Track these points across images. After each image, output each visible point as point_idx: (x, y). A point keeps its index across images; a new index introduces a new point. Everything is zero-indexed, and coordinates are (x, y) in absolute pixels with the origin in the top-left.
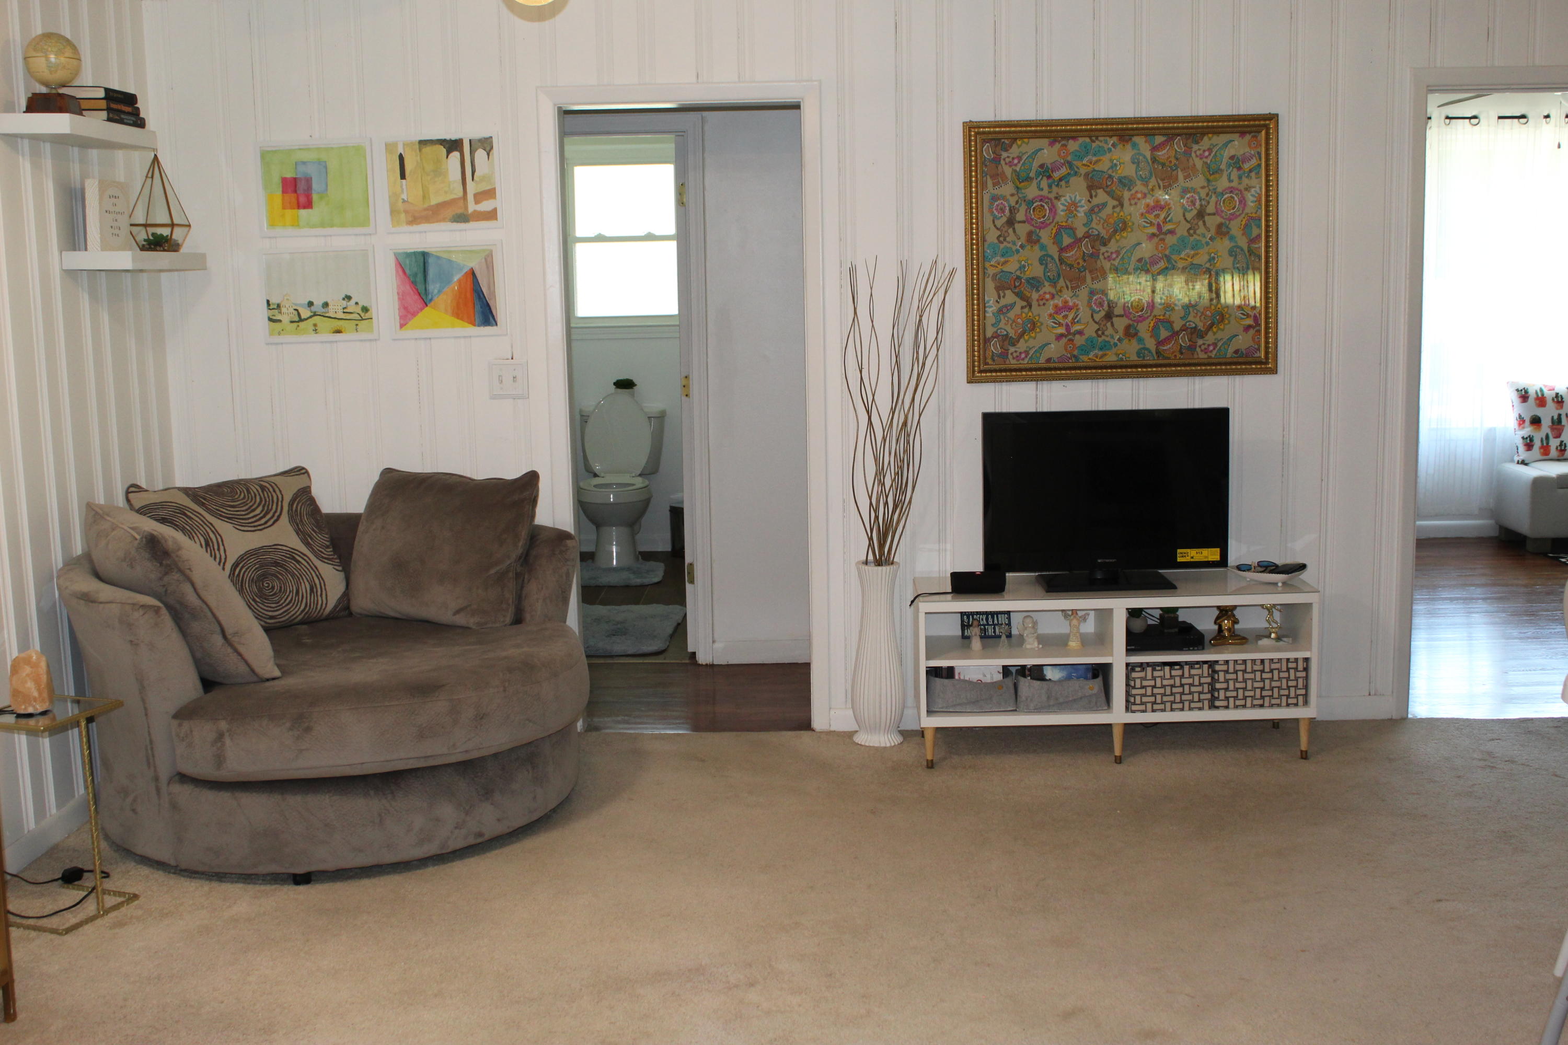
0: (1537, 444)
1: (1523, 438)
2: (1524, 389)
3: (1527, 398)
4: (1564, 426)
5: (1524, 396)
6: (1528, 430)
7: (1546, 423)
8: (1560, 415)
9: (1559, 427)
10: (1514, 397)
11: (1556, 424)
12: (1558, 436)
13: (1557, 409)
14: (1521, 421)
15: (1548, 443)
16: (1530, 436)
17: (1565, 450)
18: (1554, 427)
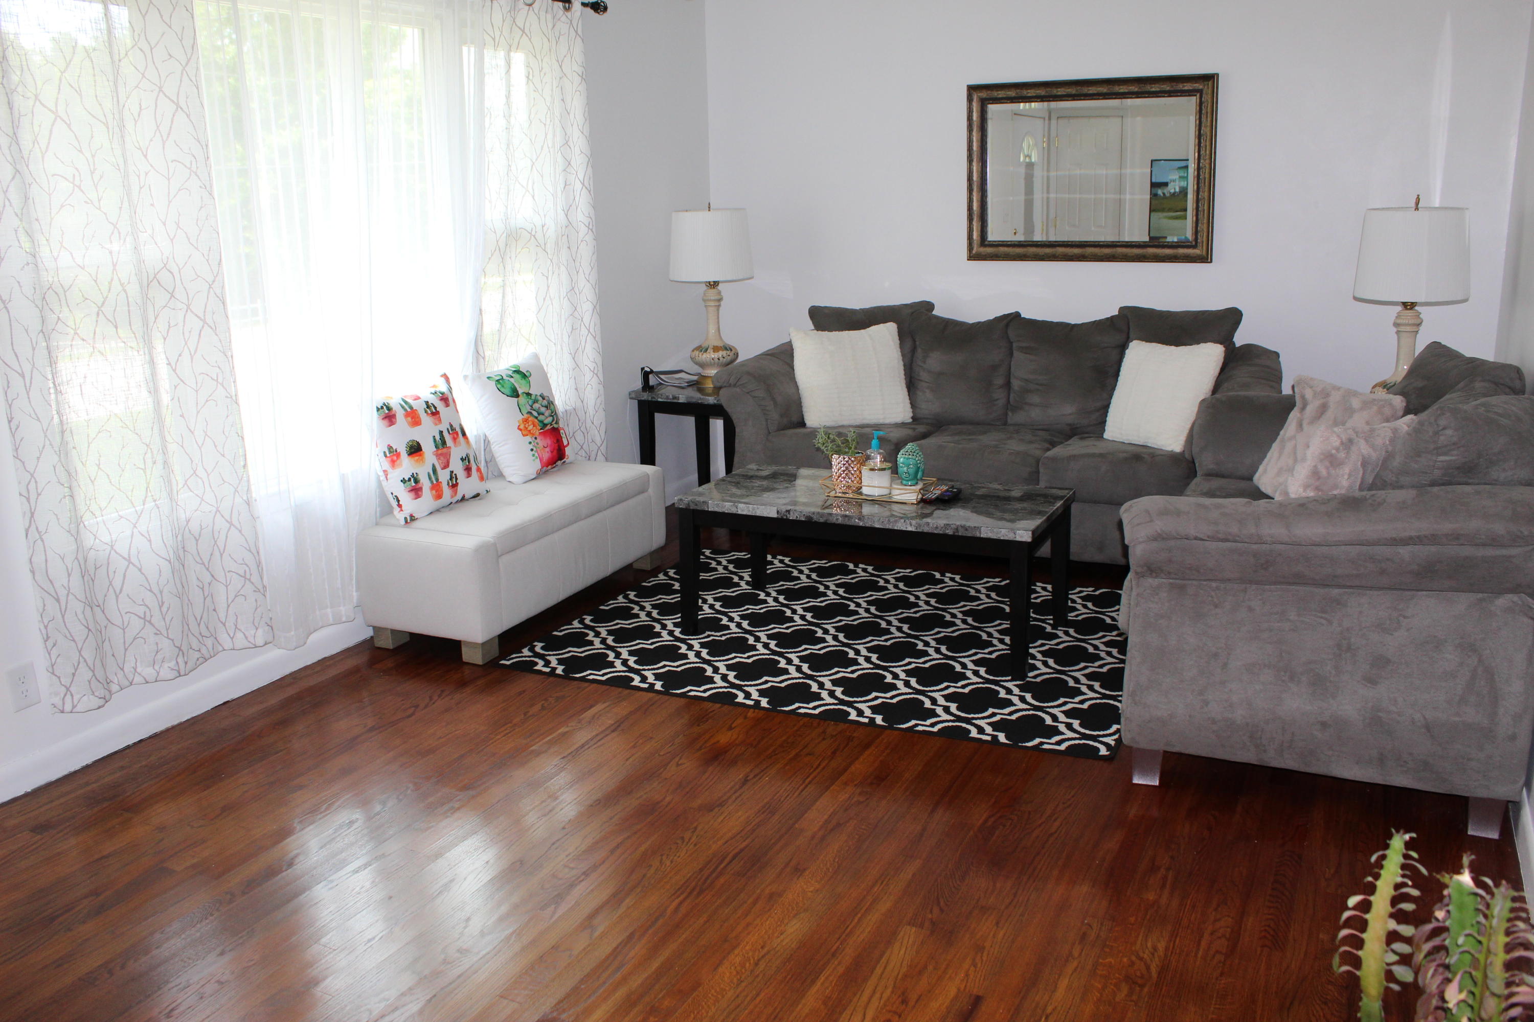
0: (425, 484)
1: (403, 481)
2: (384, 404)
3: (394, 416)
4: (450, 447)
5: (388, 415)
6: (407, 466)
7: (428, 448)
8: (441, 433)
9: (445, 450)
10: (374, 419)
11: (440, 447)
12: (446, 466)
13: (436, 424)
14: (392, 455)
15: (437, 480)
16: (413, 475)
17: (457, 484)
18: (440, 452)
